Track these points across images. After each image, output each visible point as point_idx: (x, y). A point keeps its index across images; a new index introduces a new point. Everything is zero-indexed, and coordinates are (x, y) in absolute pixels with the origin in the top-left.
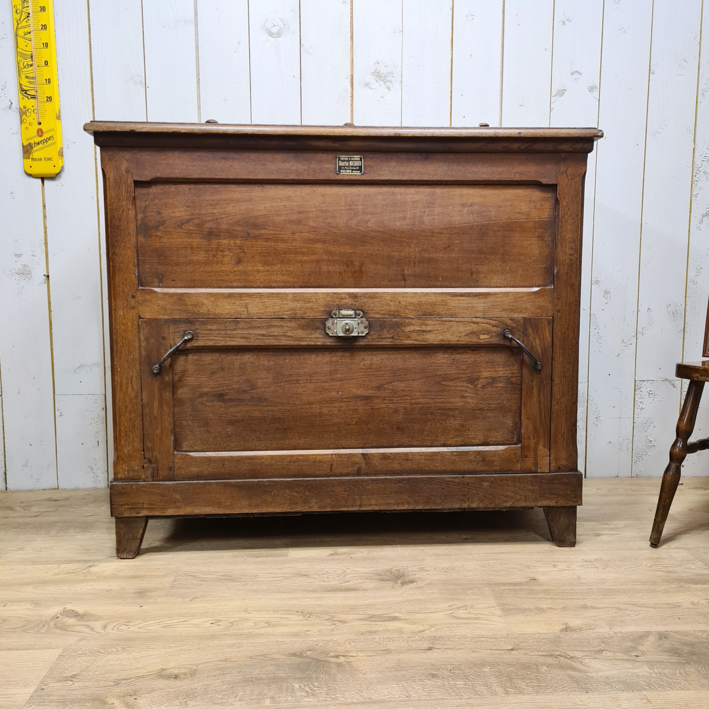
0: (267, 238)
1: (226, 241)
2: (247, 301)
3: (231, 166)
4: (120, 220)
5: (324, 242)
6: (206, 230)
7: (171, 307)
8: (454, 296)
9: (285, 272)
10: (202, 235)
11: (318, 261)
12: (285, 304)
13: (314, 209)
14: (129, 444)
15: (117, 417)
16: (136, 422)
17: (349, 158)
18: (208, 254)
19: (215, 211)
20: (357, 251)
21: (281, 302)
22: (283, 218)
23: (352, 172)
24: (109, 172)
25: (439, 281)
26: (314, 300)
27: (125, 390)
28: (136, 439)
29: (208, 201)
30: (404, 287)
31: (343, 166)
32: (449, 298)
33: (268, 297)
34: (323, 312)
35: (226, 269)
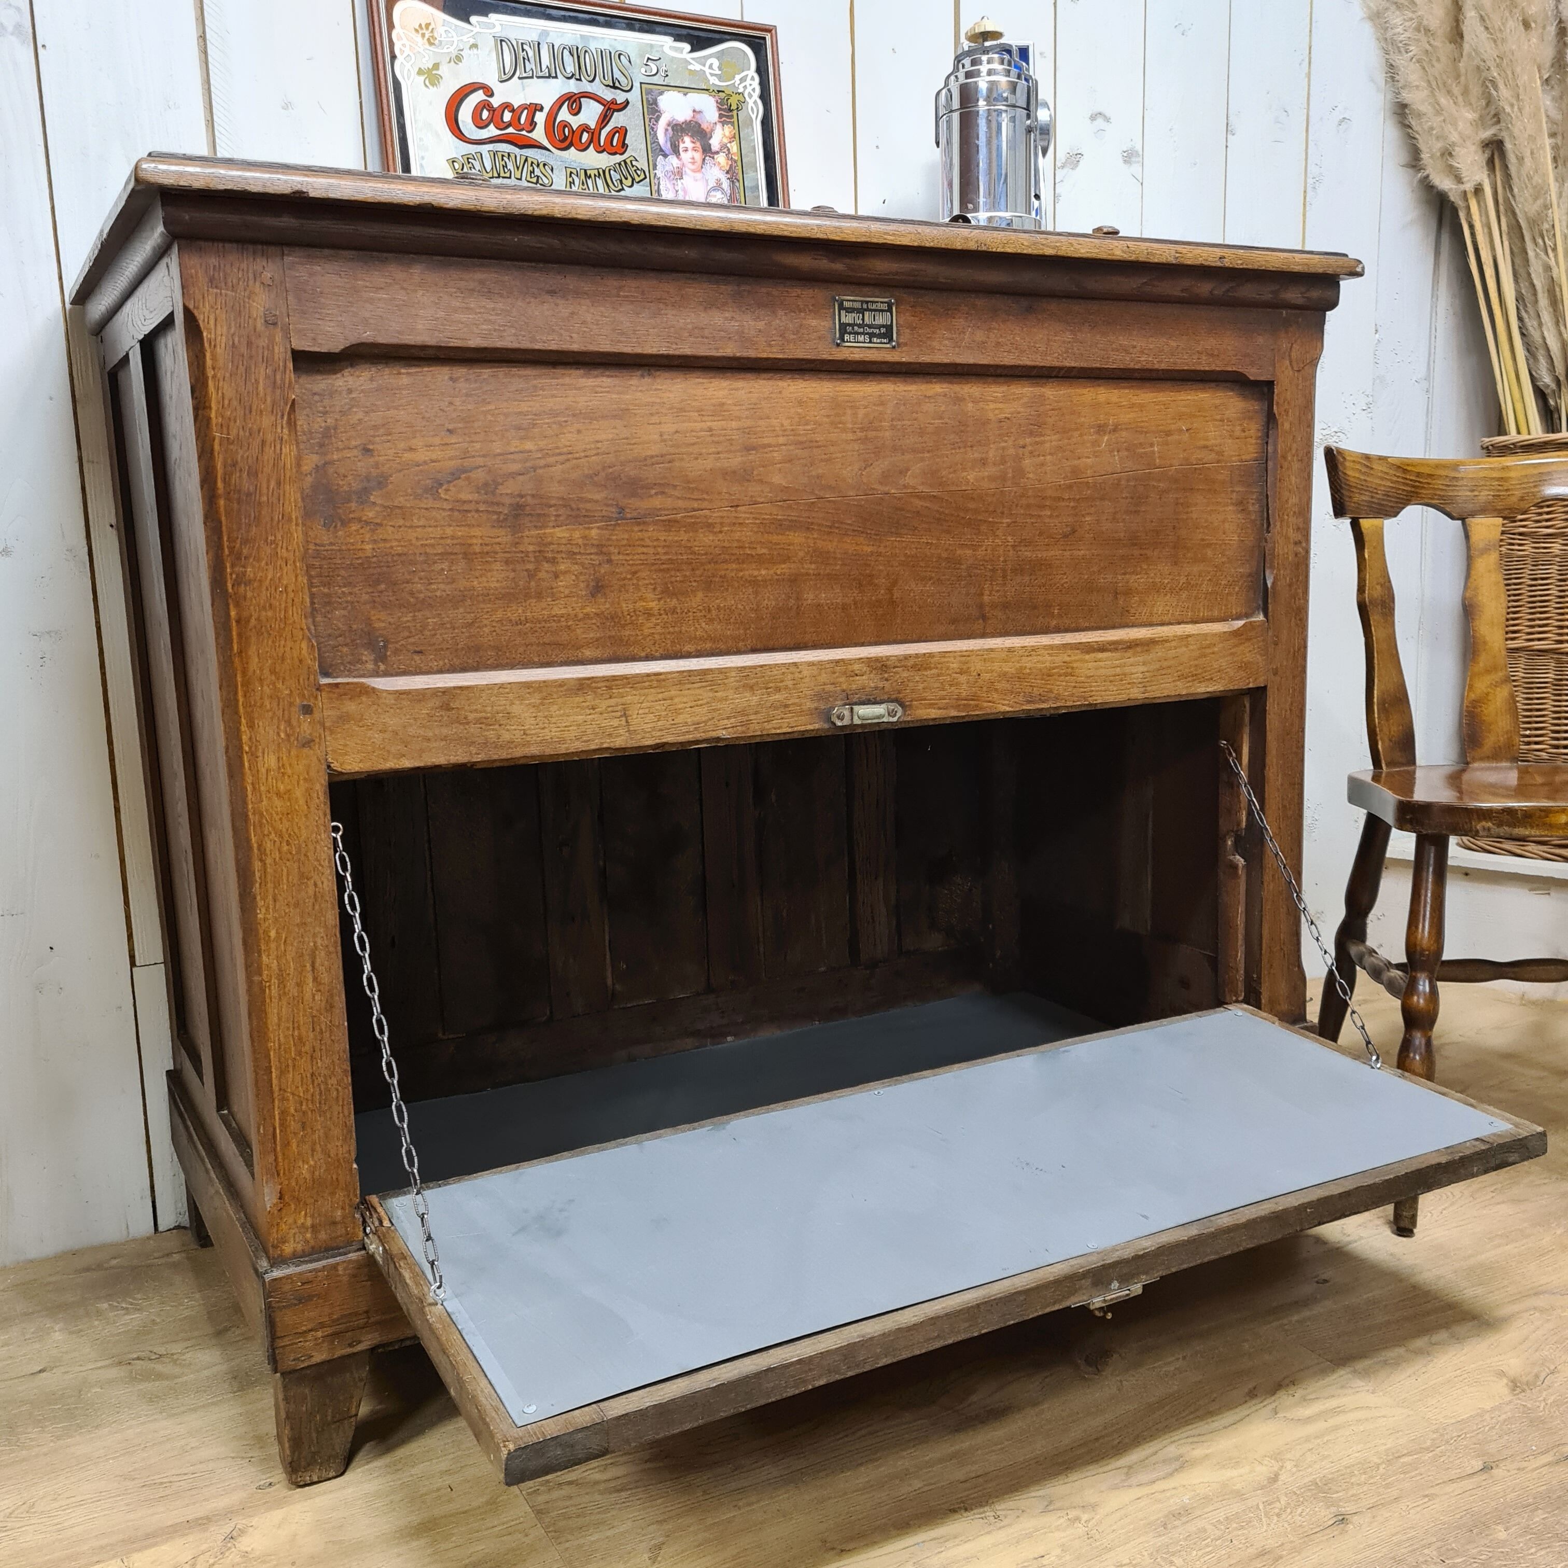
0: (669, 521)
1: (561, 533)
2: (629, 699)
3: (573, 313)
4: (254, 473)
5: (808, 528)
6: (507, 501)
7: (421, 732)
8: (1088, 652)
9: (714, 612)
10: (495, 517)
11: (794, 580)
12: (721, 700)
13: (781, 440)
14: (313, 1150)
15: (274, 1075)
16: (333, 1081)
17: (862, 302)
18: (514, 571)
19: (529, 445)
20: (882, 550)
21: (711, 694)
22: (709, 463)
23: (870, 342)
24: (212, 322)
25: (1052, 615)
26: (790, 683)
27: (294, 991)
28: (336, 1132)
29: (506, 415)
30: (983, 636)
31: (849, 325)
32: (1077, 656)
33: (680, 683)
34: (811, 712)
35: (563, 611)
